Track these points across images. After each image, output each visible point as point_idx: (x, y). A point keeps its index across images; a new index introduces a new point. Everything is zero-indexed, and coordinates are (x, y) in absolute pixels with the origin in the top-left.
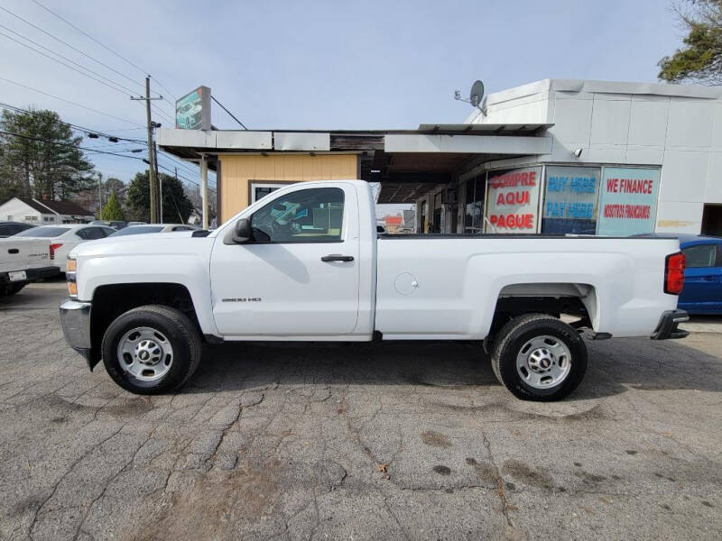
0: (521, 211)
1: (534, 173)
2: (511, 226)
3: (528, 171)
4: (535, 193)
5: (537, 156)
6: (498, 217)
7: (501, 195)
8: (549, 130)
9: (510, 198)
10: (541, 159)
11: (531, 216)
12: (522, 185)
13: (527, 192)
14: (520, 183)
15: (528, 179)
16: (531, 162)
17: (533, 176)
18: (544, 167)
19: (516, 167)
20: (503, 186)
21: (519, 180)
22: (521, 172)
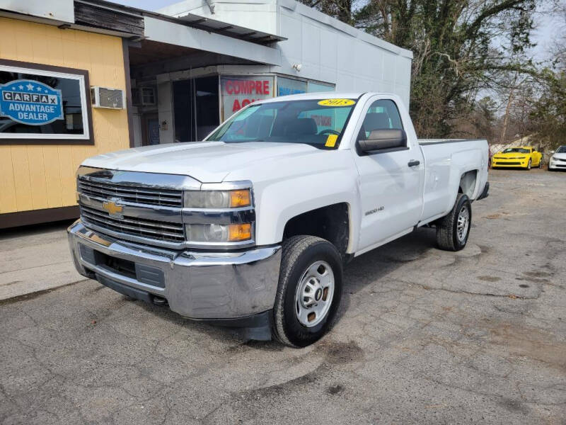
1: (267, 82)
3: (262, 80)
5: (270, 66)
7: (236, 102)
8: (279, 43)
10: (275, 70)
12: (257, 93)
14: (254, 92)
15: (262, 88)
16: (265, 72)
17: (266, 85)
18: (276, 77)
19: (251, 74)
20: (237, 93)
21: (253, 88)
22: (255, 80)
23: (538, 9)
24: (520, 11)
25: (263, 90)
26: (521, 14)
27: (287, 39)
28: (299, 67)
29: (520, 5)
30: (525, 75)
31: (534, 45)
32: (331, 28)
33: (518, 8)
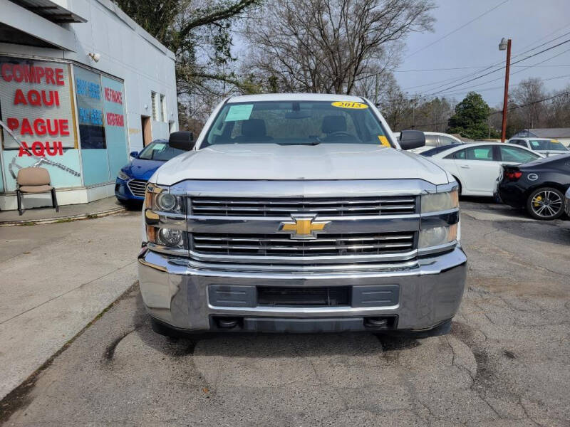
0: (50, 115)
1: (61, 71)
2: (39, 133)
3: (54, 67)
4: (65, 93)
5: (64, 51)
6: (20, 121)
7: (19, 92)
8: (73, 25)
9: (34, 98)
10: (69, 56)
11: (66, 121)
12: (48, 82)
13: (56, 93)
15: (54, 78)
16: (57, 56)
17: (60, 74)
18: (72, 65)
19: (36, 58)
20: (19, 80)
21: (42, 75)
22: (44, 66)
23: (233, 27)
24: (219, 27)
25: (55, 80)
26: (220, 30)
27: (86, 21)
28: (97, 56)
29: (218, 22)
30: (233, 85)
31: (235, 60)
32: (114, 17)
33: (217, 25)
